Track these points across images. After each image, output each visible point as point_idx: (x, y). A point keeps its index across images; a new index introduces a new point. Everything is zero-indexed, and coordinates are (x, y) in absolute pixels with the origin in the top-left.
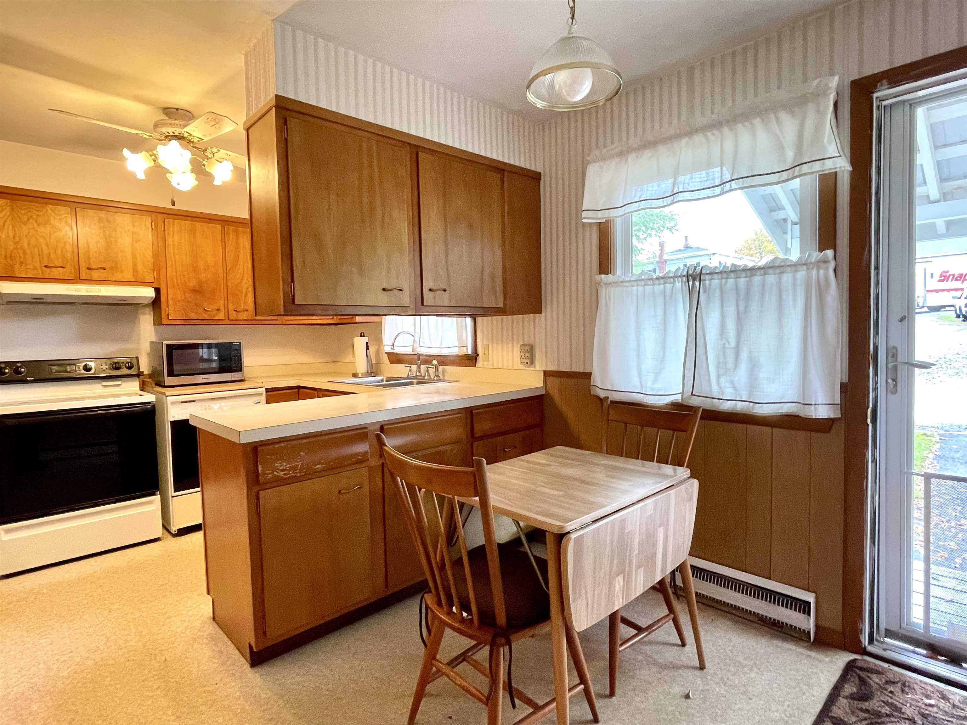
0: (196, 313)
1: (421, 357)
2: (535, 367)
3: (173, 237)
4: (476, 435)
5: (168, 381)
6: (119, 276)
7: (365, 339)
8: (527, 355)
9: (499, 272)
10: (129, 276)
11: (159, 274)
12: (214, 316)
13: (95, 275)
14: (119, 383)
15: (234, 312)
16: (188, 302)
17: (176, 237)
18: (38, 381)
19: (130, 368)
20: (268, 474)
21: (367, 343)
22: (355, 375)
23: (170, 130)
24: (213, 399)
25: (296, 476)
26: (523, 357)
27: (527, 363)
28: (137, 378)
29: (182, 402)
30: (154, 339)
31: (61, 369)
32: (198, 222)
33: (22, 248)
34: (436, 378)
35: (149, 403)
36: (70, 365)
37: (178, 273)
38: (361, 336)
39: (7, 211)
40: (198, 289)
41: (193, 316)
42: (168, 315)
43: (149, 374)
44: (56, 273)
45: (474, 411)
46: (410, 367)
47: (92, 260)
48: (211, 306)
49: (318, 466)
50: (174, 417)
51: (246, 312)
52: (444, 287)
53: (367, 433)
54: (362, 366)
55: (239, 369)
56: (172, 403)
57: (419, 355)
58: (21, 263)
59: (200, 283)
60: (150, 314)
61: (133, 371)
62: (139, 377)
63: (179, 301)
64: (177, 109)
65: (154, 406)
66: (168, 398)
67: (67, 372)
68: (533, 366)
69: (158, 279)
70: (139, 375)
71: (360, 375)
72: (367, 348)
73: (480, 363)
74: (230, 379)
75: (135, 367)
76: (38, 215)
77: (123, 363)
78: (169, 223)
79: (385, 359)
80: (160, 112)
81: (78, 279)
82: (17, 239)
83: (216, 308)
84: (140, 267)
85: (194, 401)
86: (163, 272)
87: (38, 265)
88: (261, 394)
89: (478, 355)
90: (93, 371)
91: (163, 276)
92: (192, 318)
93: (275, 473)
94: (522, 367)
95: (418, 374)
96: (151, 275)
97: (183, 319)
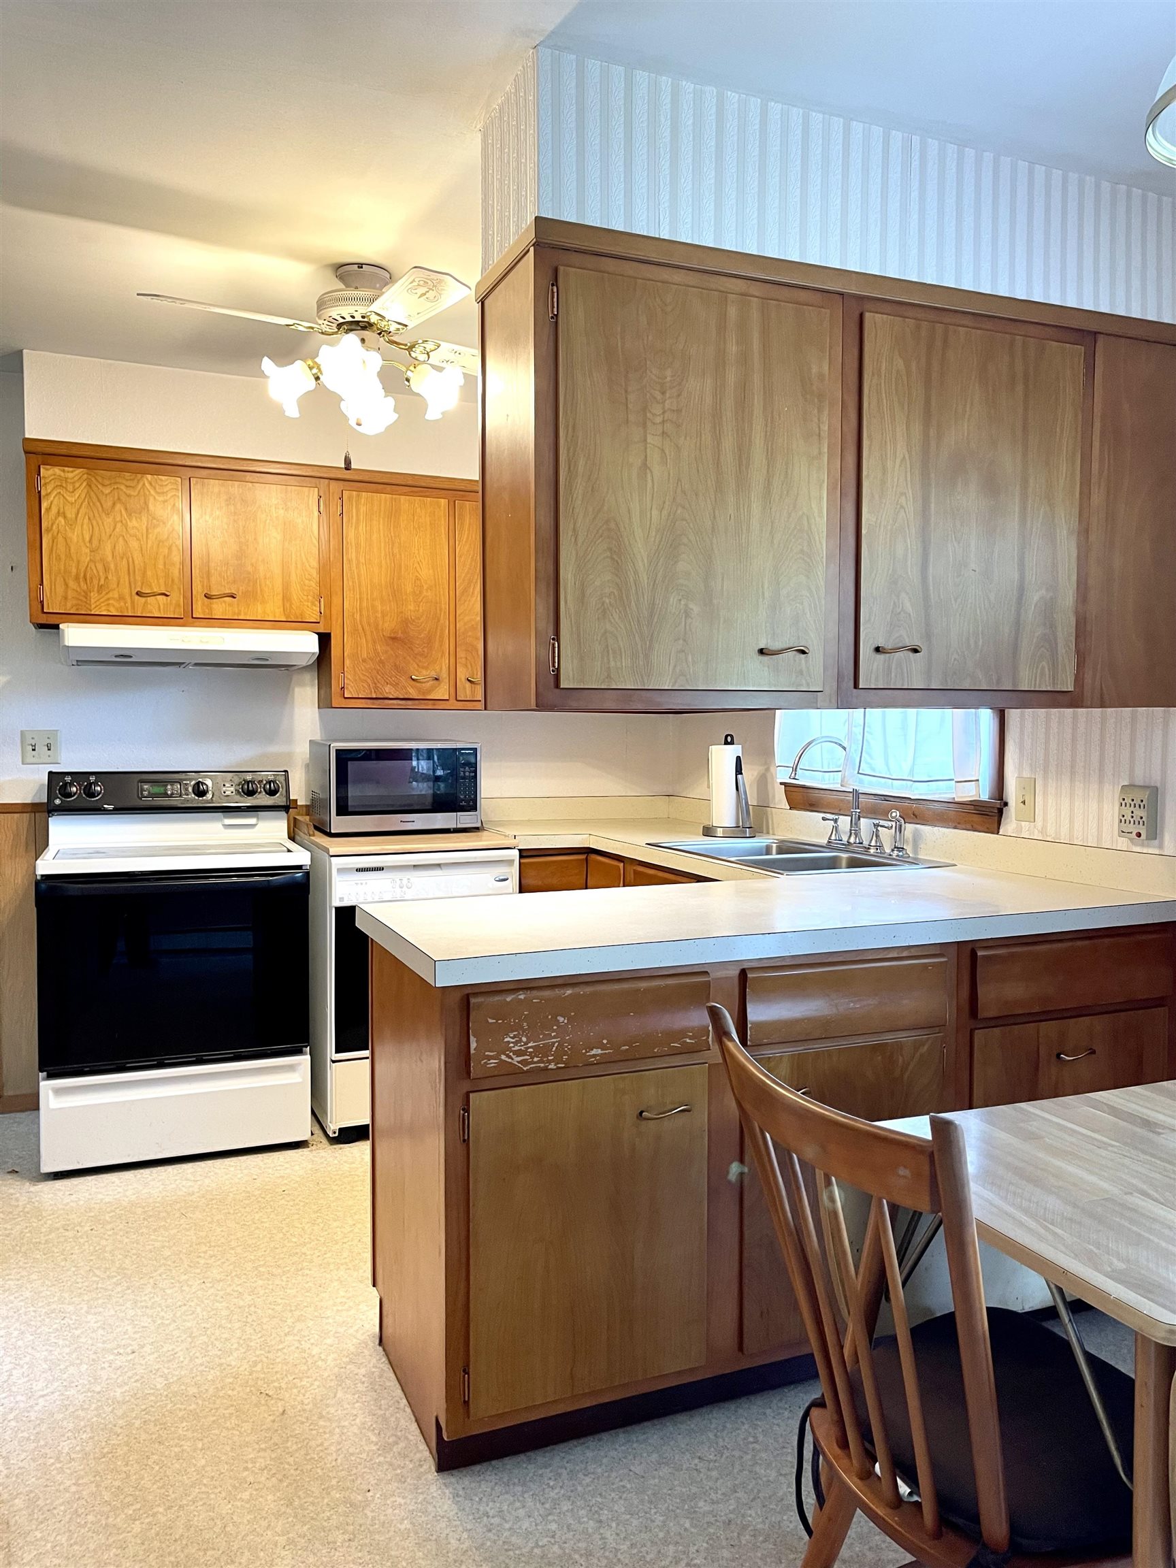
0: (395, 685)
1: (862, 799)
2: (1161, 846)
3: (357, 528)
4: (982, 1014)
5: (339, 824)
6: (258, 612)
7: (734, 751)
8: (1139, 813)
9: (1068, 598)
10: (274, 610)
11: (329, 605)
12: (430, 691)
13: (220, 608)
14: (252, 821)
15: (468, 684)
16: (381, 662)
17: (362, 530)
18: (120, 810)
19: (272, 793)
20: (489, 1058)
21: (738, 759)
22: (708, 832)
23: (346, 312)
24: (416, 867)
25: (546, 1069)
26: (1128, 817)
27: (1139, 835)
28: (284, 814)
29: (359, 870)
30: (317, 737)
31: (157, 789)
32: (404, 495)
33: (102, 560)
34: (896, 852)
35: (299, 867)
36: (172, 782)
37: (365, 604)
38: (726, 743)
39: (82, 490)
40: (400, 635)
41: (389, 691)
42: (343, 689)
43: (307, 806)
44: (155, 606)
45: (980, 953)
46: (836, 821)
47: (213, 580)
48: (424, 672)
49: (594, 1052)
50: (341, 899)
52: (916, 642)
53: (708, 984)
54: (724, 812)
55: (472, 806)
56: (340, 871)
57: (856, 793)
58: (100, 588)
59: (406, 622)
60: (313, 685)
61: (278, 799)
62: (287, 813)
63: (364, 661)
64: (360, 266)
65: (307, 874)
66: (332, 858)
67: (166, 795)
68: (1156, 842)
69: (326, 615)
70: (286, 808)
71: (720, 832)
72: (739, 770)
73: (1010, 824)
74: (452, 826)
75: (282, 791)
76: (129, 496)
77: (260, 782)
78: (350, 498)
79: (779, 797)
80: (330, 274)
81: (187, 618)
82: (95, 542)
83: (434, 674)
84: (296, 592)
85: (381, 869)
86: (336, 601)
87: (126, 591)
88: (511, 862)
89: (1006, 804)
90: (209, 796)
91: (336, 609)
92: (386, 696)
93: (503, 1057)
94: (1123, 843)
95: (852, 840)
96: (314, 608)
97: (370, 696)
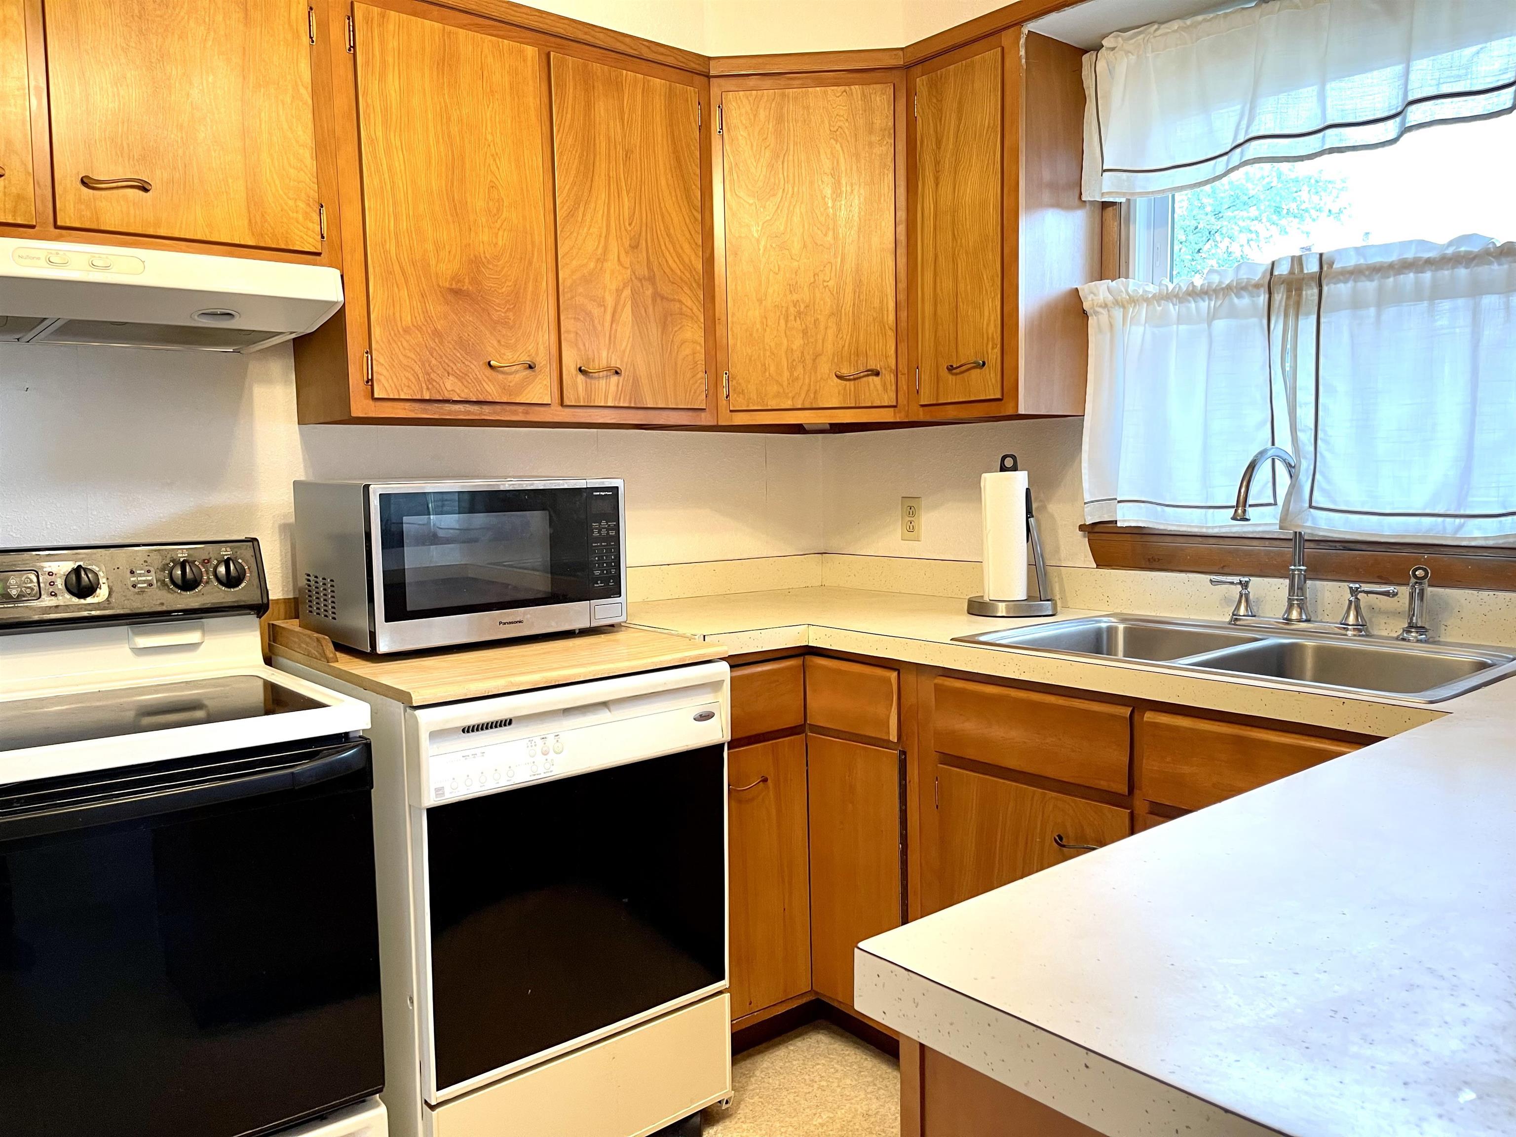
0: (462, 377)
3: (383, 77)
6: (194, 223)
7: (1019, 480)
10: (232, 221)
11: (337, 222)
12: (521, 387)
13: (117, 210)
14: (192, 637)
15: (581, 378)
16: (436, 333)
17: (393, 84)
19: (231, 582)
21: (1028, 492)
22: (979, 609)
24: (567, 711)
28: (252, 619)
29: (467, 730)
32: (463, 27)
35: (343, 738)
36: (17, 570)
37: (404, 225)
38: (1003, 469)
40: (466, 286)
41: (452, 388)
42: (370, 381)
46: (1245, 585)
47: (98, 152)
48: (509, 355)
51: (615, 378)
55: (614, 586)
56: (435, 735)
59: (476, 263)
60: (287, 382)
61: (243, 593)
62: (259, 615)
63: (406, 330)
65: (367, 747)
67: (7, 598)
69: (332, 241)
70: (260, 608)
71: (1002, 609)
72: (1029, 511)
74: (582, 624)
75: (249, 575)
77: (206, 562)
78: (368, 20)
79: (1073, 548)
81: (47, 223)
83: (525, 358)
84: (271, 189)
85: (507, 724)
86: (351, 214)
88: (715, 686)
90: (102, 594)
91: (350, 231)
92: (447, 396)
95: (1296, 616)
96: (310, 225)
97: (419, 397)
